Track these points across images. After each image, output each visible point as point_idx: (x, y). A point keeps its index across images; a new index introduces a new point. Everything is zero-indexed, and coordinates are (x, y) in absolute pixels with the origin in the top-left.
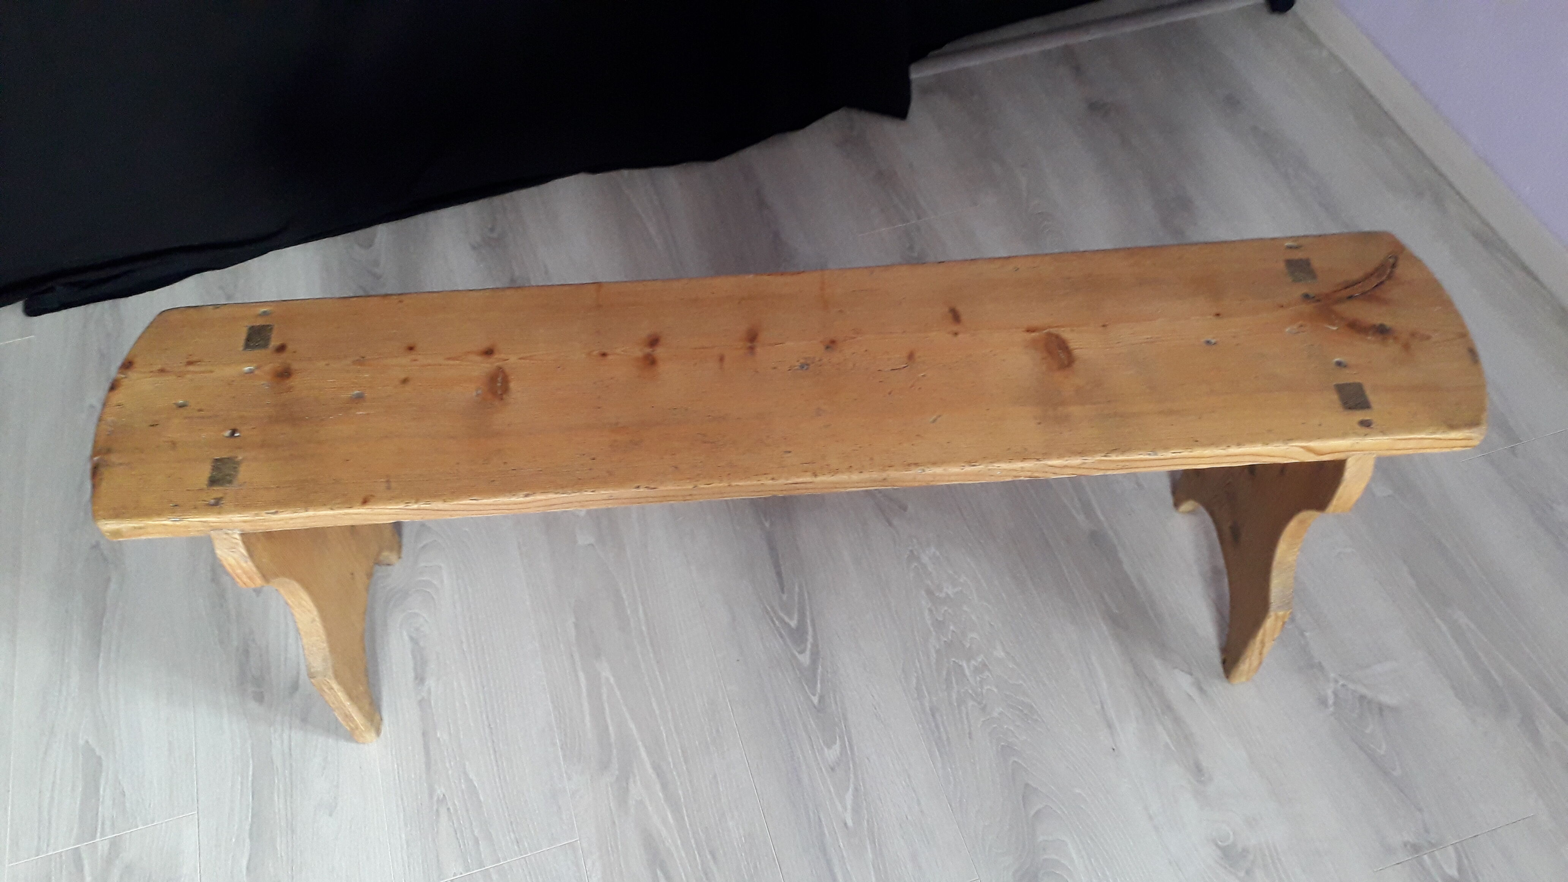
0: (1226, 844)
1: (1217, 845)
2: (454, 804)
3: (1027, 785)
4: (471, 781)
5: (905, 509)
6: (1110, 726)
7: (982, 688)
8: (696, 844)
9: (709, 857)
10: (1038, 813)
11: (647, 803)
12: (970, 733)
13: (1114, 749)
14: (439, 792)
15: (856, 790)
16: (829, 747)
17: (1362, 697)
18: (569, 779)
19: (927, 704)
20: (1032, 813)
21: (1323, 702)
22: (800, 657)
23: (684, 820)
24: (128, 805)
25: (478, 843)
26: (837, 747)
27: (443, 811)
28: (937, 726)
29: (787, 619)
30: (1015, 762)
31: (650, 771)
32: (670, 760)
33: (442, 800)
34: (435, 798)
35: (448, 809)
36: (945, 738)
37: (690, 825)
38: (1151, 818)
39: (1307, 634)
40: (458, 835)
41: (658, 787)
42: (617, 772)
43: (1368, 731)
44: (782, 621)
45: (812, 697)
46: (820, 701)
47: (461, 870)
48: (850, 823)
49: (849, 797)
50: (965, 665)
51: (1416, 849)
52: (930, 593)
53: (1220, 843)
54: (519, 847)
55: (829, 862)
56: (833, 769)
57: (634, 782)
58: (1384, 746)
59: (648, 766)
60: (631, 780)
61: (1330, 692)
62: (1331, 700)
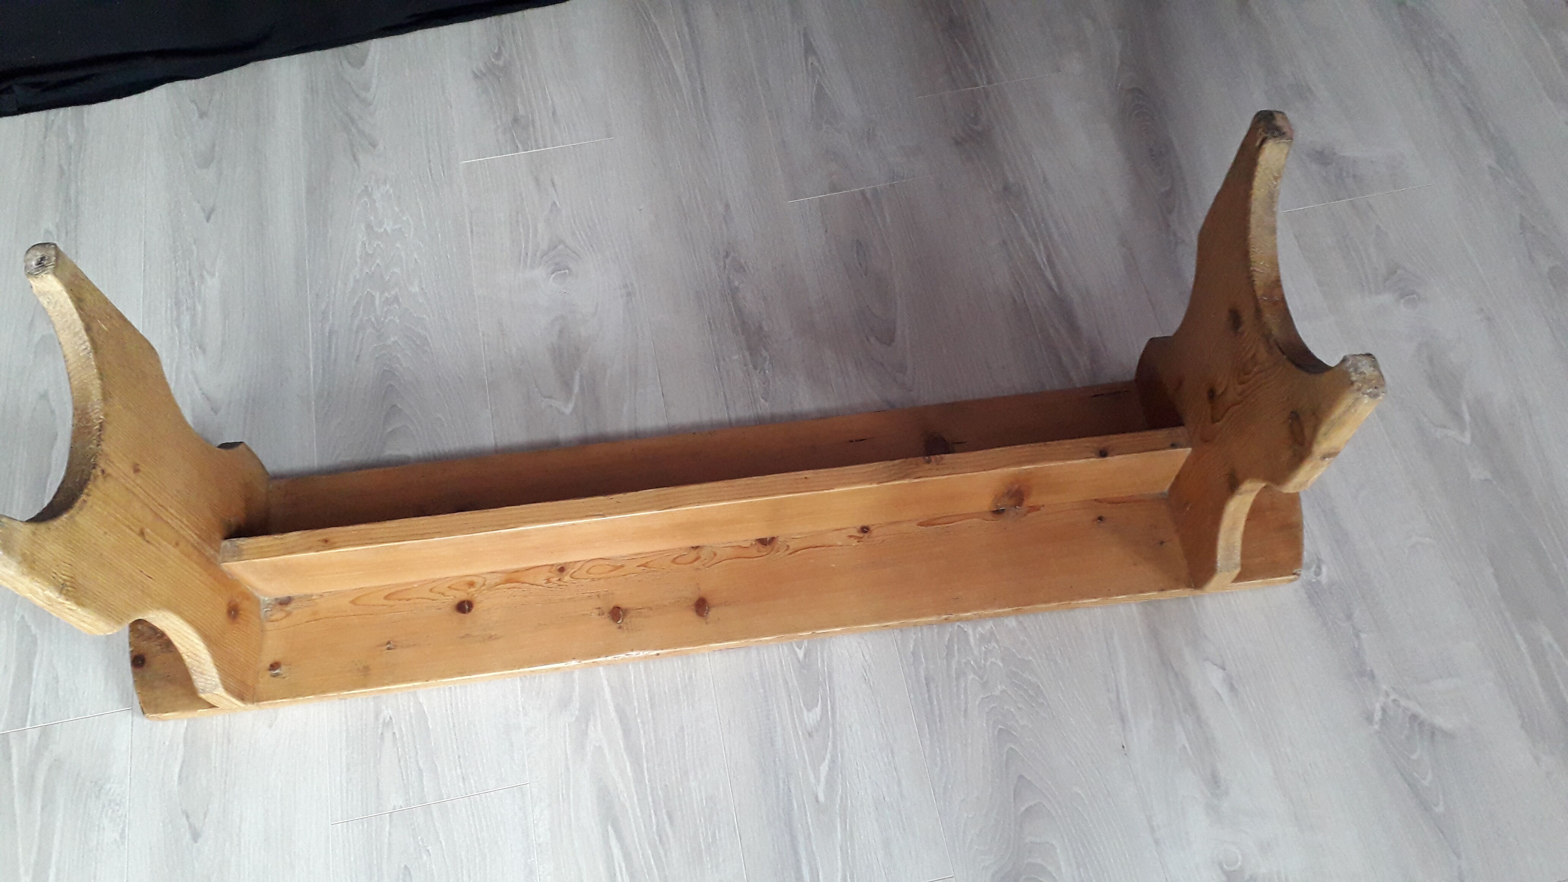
0: (1233, 869)
1: (1221, 867)
2: (401, 730)
3: (1021, 777)
4: (421, 704)
6: (1123, 719)
7: (985, 660)
8: (654, 802)
9: (665, 817)
10: (1029, 810)
11: (606, 751)
12: (966, 711)
13: (1123, 747)
14: (385, 712)
15: (833, 761)
16: (809, 710)
17: (1414, 717)
18: (526, 715)
19: (922, 674)
20: (1023, 809)
21: (1369, 718)
23: (643, 773)
24: (61, 693)
25: (422, 775)
26: (818, 710)
27: (388, 735)
28: (930, 697)
30: (1011, 749)
31: (613, 714)
32: (636, 704)
33: (388, 724)
34: (381, 721)
35: (394, 733)
36: (937, 713)
37: (650, 780)
38: (1152, 830)
39: (1363, 636)
40: (402, 763)
41: (620, 733)
42: (577, 712)
43: (1414, 757)
45: (798, 650)
46: (805, 656)
47: (401, 803)
48: (822, 798)
49: (824, 768)
53: (1225, 866)
54: (464, 784)
55: (793, 838)
56: (810, 735)
57: (595, 726)
58: (1429, 777)
59: (611, 708)
60: (591, 724)
61: (1378, 706)
62: (1378, 716)
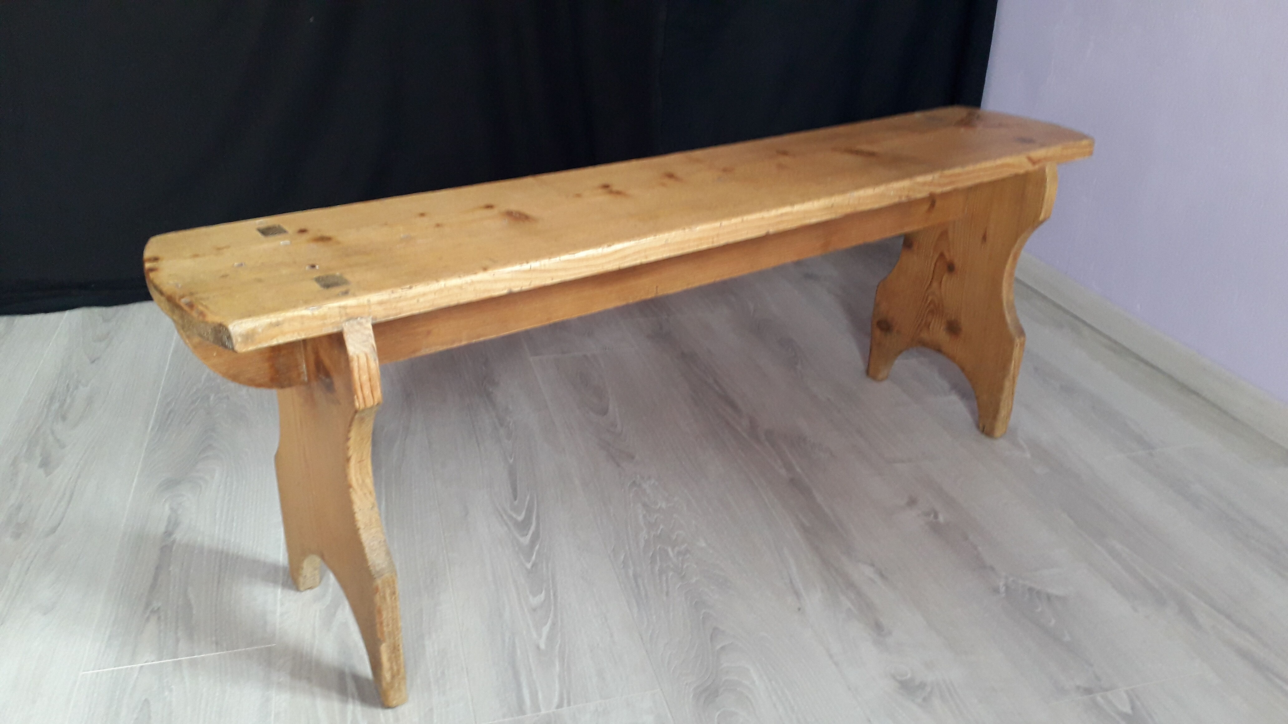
0: (904, 679)
1: (896, 679)
2: (166, 614)
3: (715, 629)
4: (189, 600)
5: (633, 458)
6: (797, 594)
7: (683, 564)
10: (723, 648)
12: (667, 592)
13: (799, 609)
14: (155, 605)
15: (554, 624)
16: (534, 595)
17: (1031, 589)
18: (282, 604)
19: (631, 572)
20: (718, 647)
21: (996, 591)
22: (522, 540)
25: (179, 641)
26: (542, 596)
27: (154, 618)
29: (514, 516)
30: (706, 612)
33: (156, 611)
34: (150, 609)
35: (160, 617)
36: (643, 593)
38: (831, 656)
39: (980, 548)
40: (162, 634)
42: (328, 603)
43: (1038, 611)
44: (510, 517)
45: (526, 564)
46: (533, 568)
47: (156, 657)
48: (543, 646)
49: (546, 630)
50: (670, 550)
51: (1088, 691)
52: (645, 505)
53: (898, 678)
54: (217, 646)
55: (516, 675)
56: (535, 610)
61: (1001, 584)
62: (1003, 589)
